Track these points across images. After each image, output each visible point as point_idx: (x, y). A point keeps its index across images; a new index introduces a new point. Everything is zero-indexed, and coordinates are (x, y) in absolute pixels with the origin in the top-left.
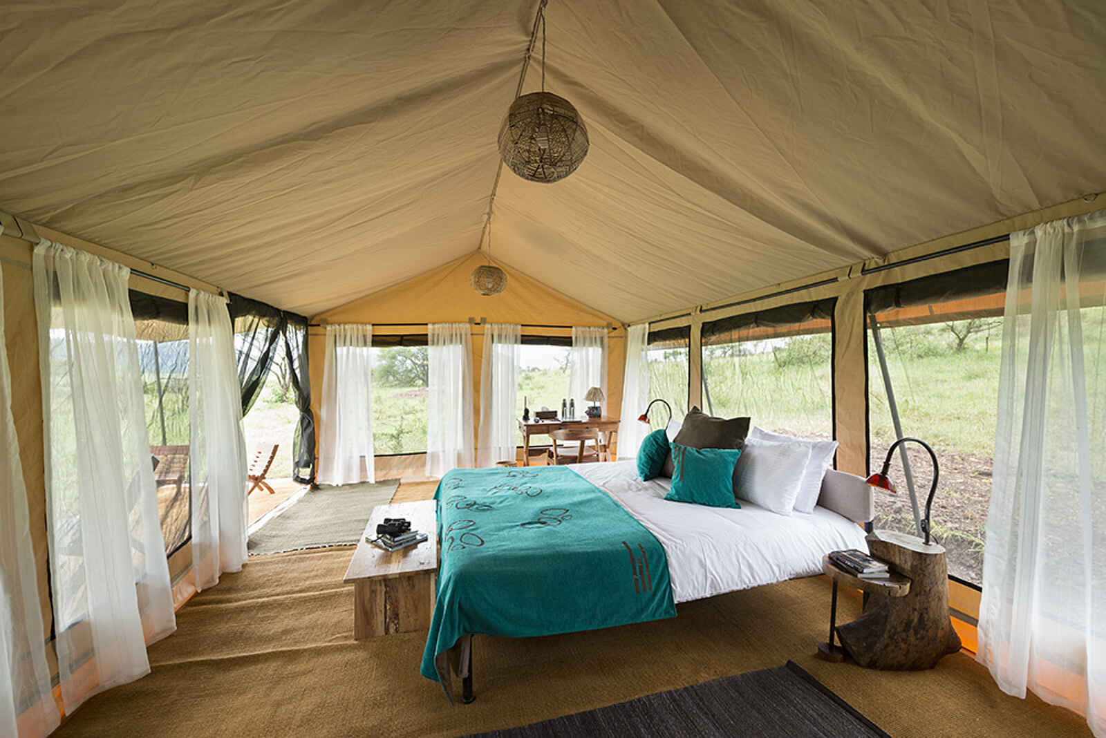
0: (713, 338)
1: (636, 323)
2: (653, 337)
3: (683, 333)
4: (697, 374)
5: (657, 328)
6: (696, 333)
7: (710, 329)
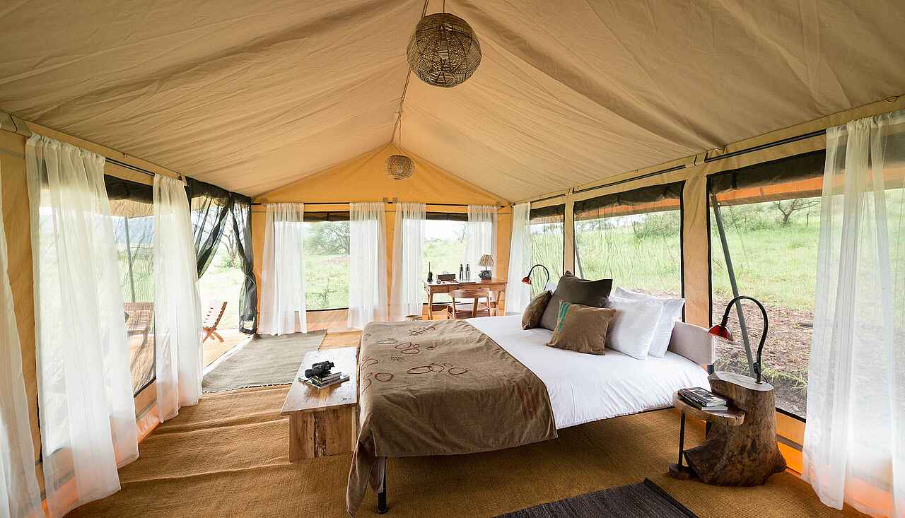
0: (584, 214)
1: (520, 202)
2: (534, 214)
3: (559, 210)
4: (571, 245)
5: (537, 206)
6: (569, 210)
7: (581, 207)
